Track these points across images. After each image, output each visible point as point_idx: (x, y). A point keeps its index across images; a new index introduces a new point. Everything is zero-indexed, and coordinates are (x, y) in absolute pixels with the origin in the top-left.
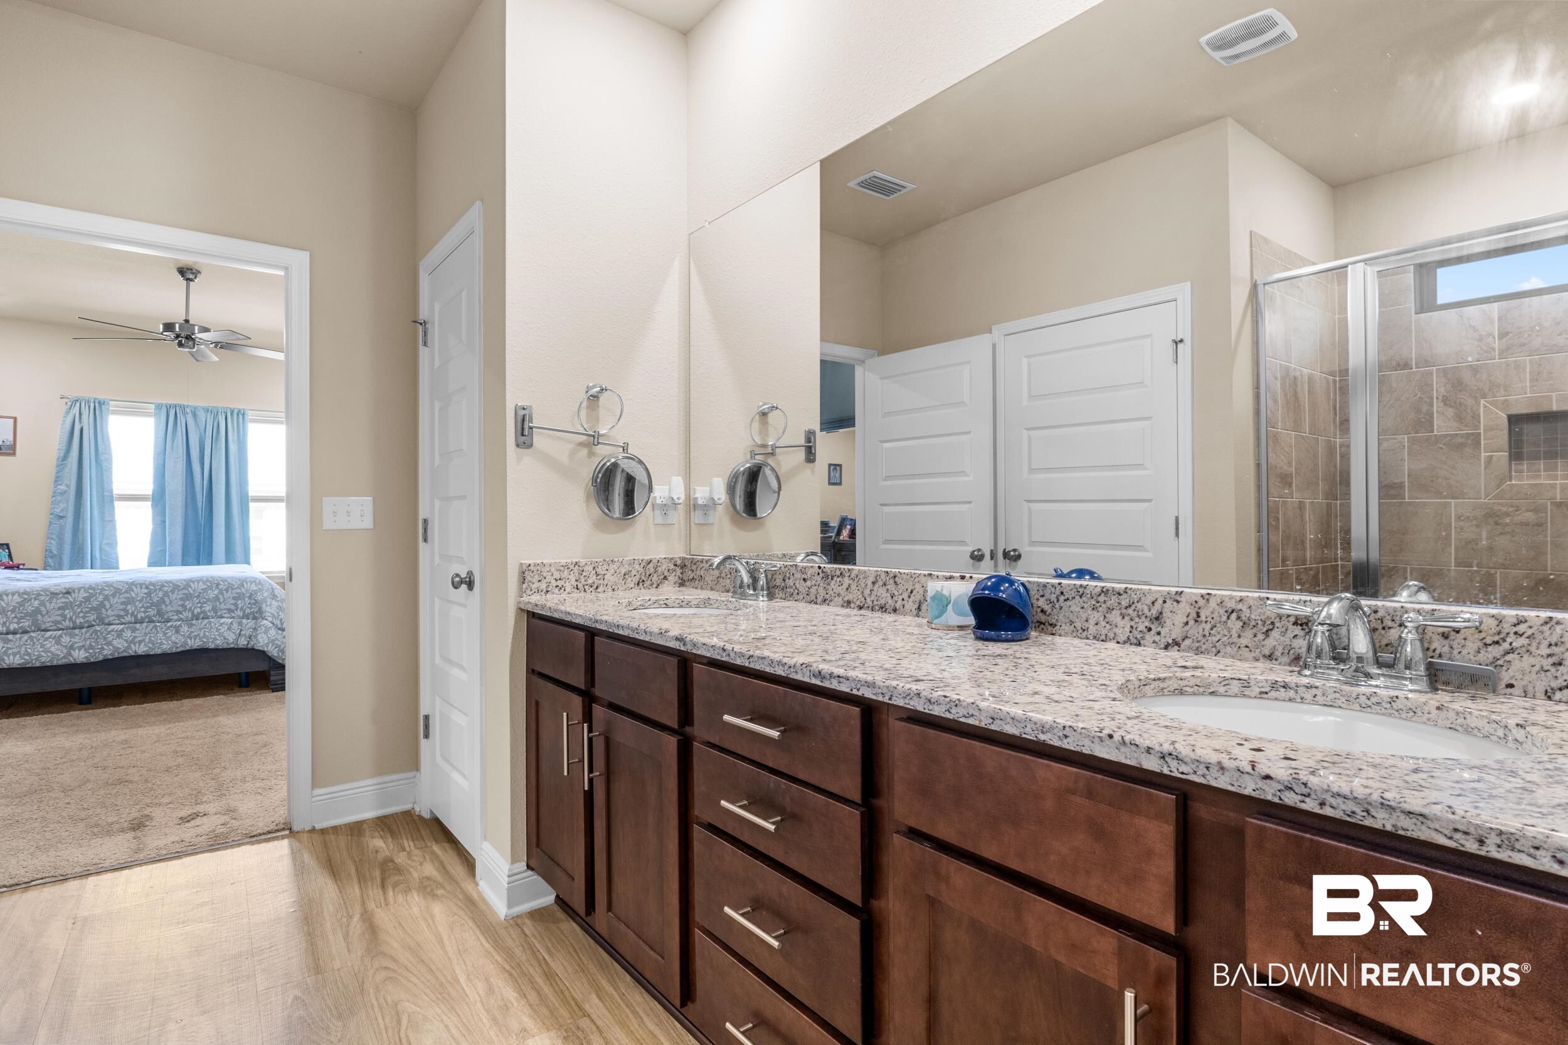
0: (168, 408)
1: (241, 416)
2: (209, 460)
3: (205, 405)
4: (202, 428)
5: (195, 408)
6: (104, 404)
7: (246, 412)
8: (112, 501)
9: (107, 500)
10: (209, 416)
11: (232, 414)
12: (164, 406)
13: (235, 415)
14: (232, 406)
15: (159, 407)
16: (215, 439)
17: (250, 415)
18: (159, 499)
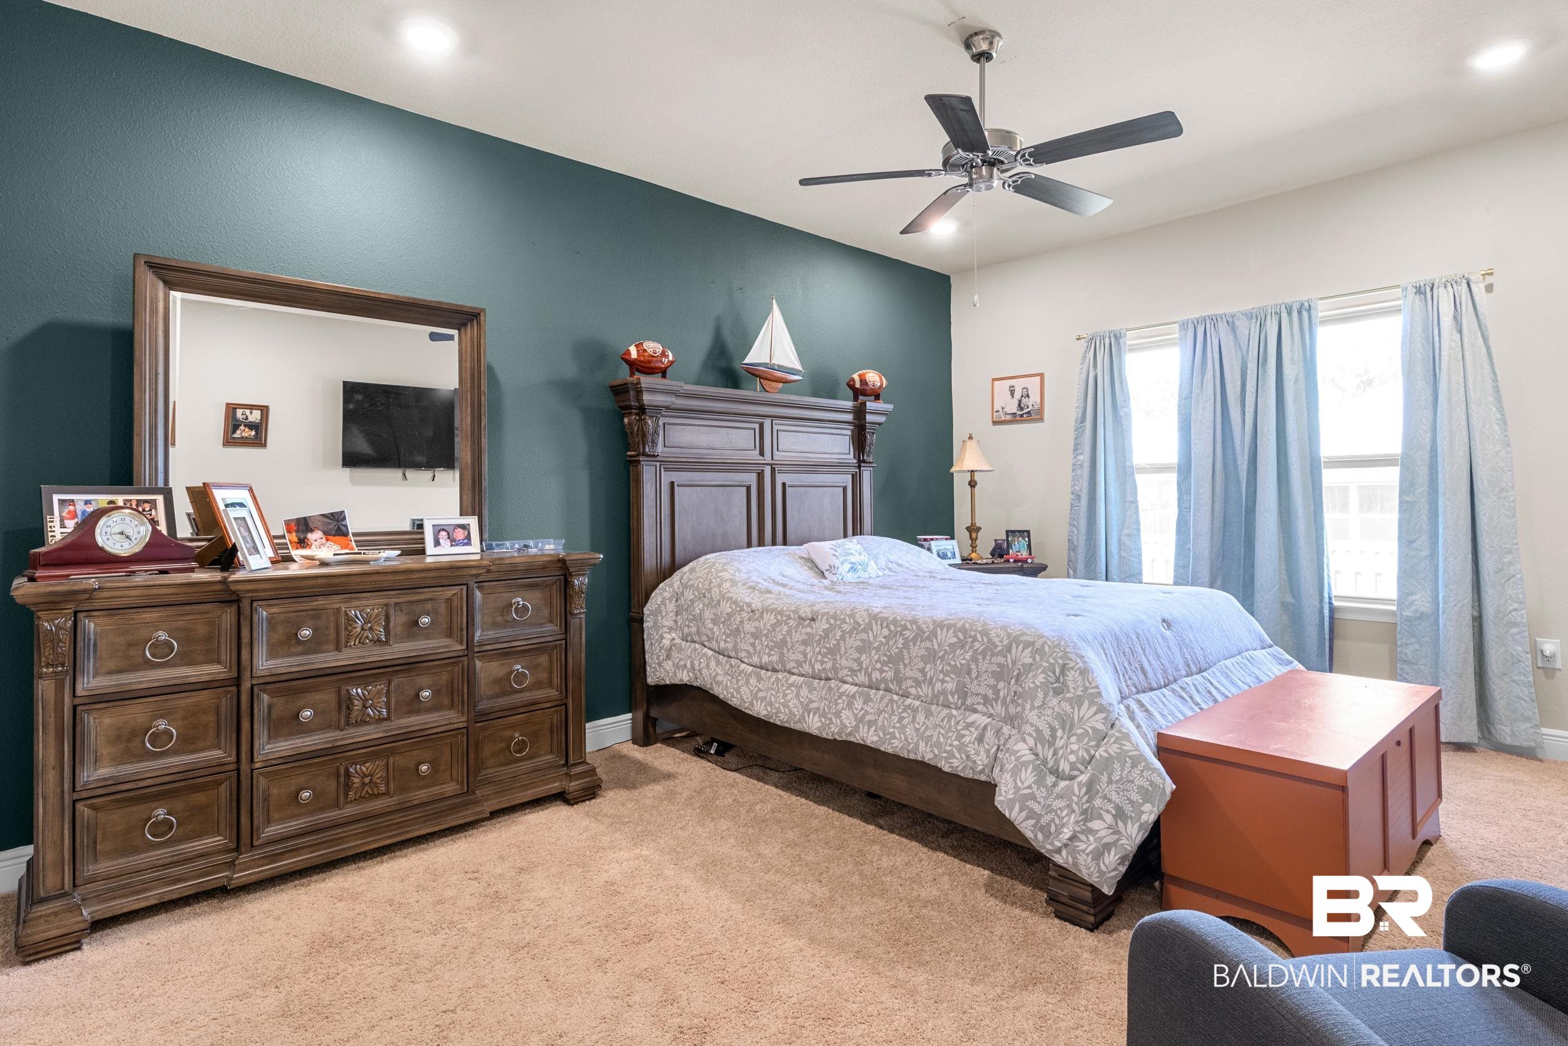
0: (1196, 323)
1: (1305, 314)
2: (1254, 400)
3: (1247, 307)
4: (1245, 348)
5: (1233, 317)
6: (1121, 337)
7: (1312, 304)
8: (1133, 474)
9: (1126, 474)
10: (1253, 325)
11: (1289, 313)
12: (1190, 323)
13: (1295, 314)
14: (1289, 300)
15: (1184, 326)
16: (1262, 361)
17: (1322, 310)
18: (1185, 470)
